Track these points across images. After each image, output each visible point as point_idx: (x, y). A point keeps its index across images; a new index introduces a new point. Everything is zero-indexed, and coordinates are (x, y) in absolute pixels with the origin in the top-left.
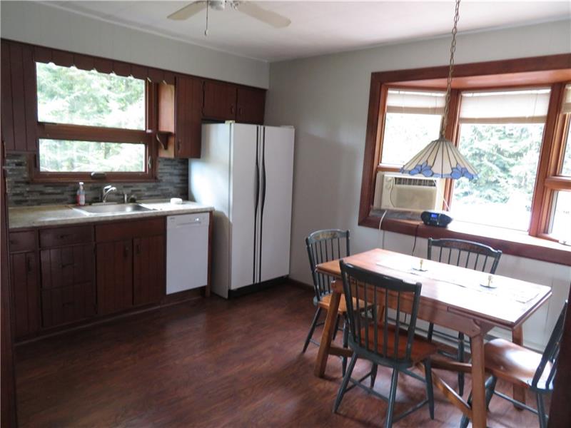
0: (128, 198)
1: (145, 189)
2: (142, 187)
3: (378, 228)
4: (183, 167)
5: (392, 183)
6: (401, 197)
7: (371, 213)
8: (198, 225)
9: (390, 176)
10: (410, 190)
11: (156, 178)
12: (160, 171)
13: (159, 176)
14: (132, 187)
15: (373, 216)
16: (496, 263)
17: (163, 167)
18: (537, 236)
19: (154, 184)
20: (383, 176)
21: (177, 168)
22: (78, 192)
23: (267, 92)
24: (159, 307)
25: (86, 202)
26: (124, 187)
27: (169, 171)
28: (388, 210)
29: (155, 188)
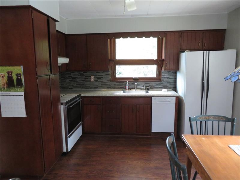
0: (146, 88)
1: (155, 84)
2: (153, 83)
4: (174, 75)
8: (169, 102)
11: (161, 80)
12: (162, 76)
13: (162, 79)
14: (149, 83)
17: (164, 75)
19: (159, 82)
21: (171, 75)
22: (126, 85)
23: (226, 30)
24: (150, 137)
25: (129, 89)
26: (146, 83)
27: (167, 76)
29: (159, 84)
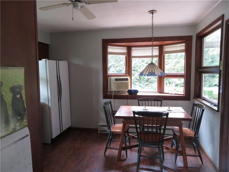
3: (112, 99)
5: (114, 81)
6: (118, 86)
7: (108, 93)
9: (113, 78)
10: (121, 83)
15: (109, 94)
16: (161, 103)
18: (161, 93)
20: (110, 78)
28: (114, 91)
